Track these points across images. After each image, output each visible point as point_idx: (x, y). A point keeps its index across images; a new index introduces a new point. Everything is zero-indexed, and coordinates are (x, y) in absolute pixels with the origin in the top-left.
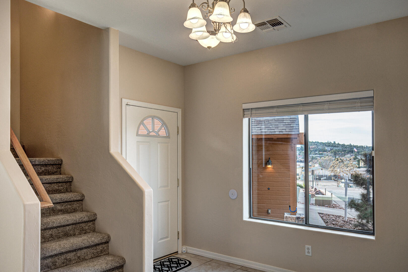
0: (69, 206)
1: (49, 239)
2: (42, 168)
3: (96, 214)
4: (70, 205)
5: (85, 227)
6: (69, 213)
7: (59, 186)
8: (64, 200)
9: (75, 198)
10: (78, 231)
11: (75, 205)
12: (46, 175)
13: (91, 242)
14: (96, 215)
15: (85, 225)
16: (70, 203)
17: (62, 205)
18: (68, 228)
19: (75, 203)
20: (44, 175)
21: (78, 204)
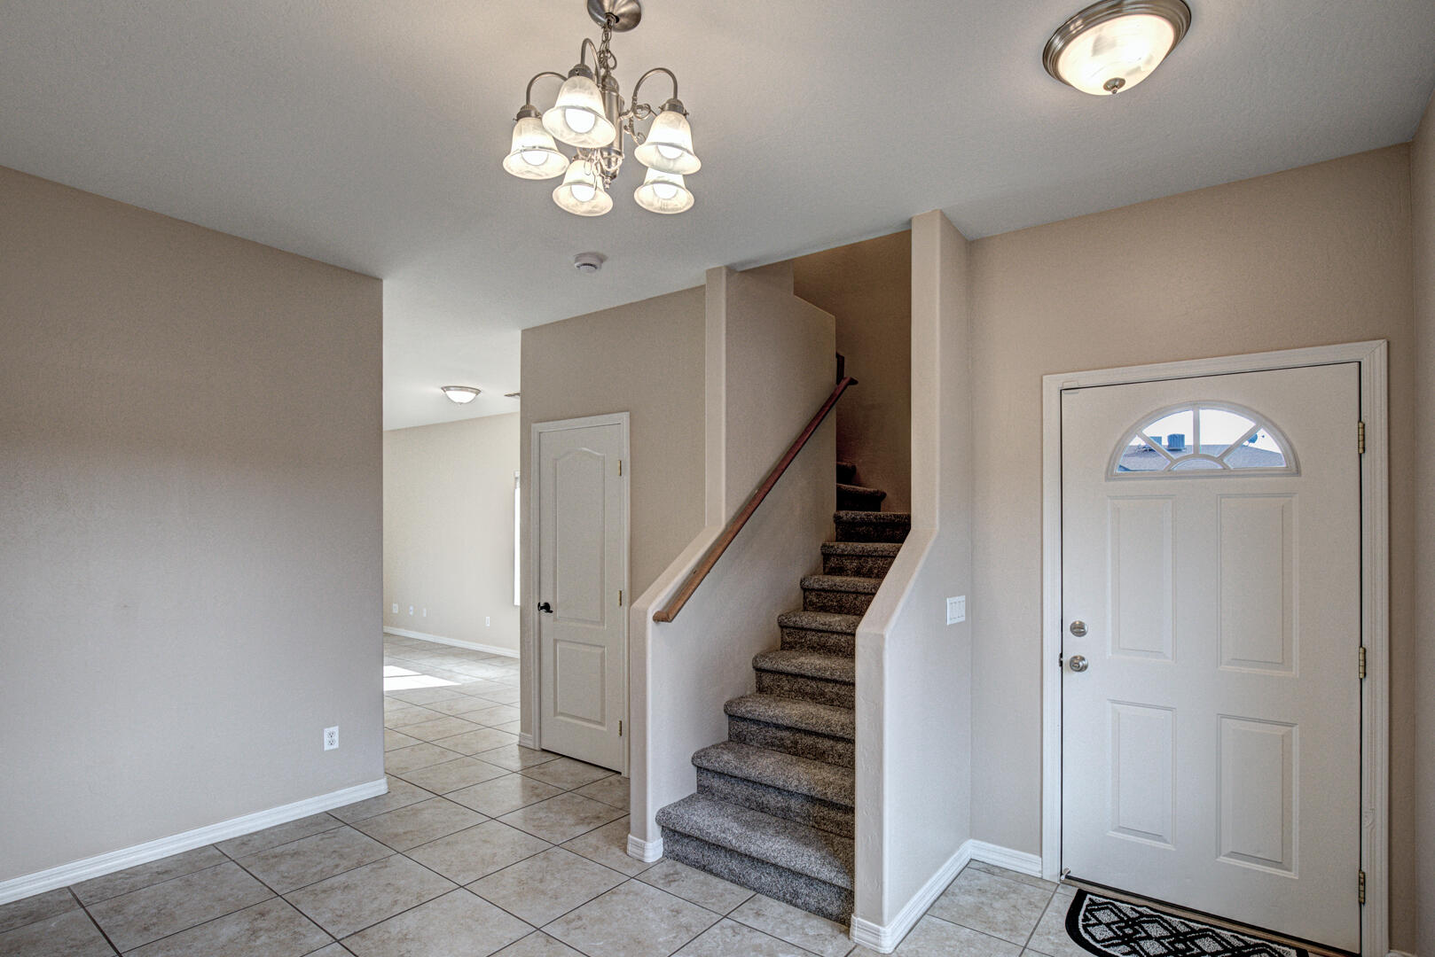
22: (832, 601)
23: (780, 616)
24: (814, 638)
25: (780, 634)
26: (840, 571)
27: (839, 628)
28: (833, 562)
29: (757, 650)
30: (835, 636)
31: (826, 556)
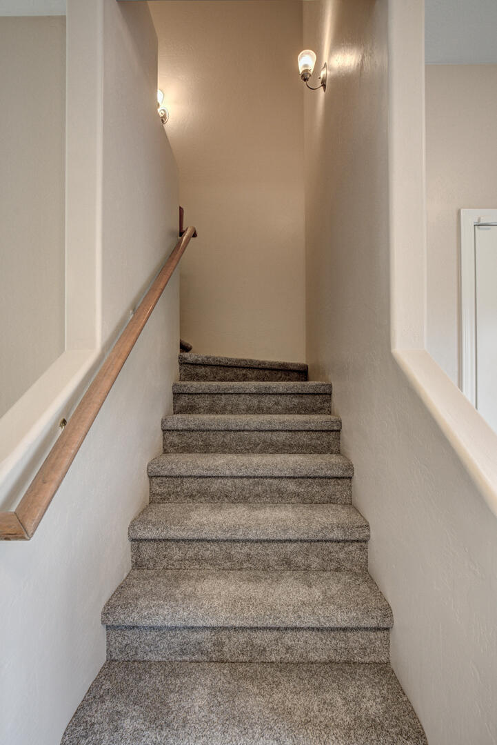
0: (317, 489)
1: (242, 564)
2: (294, 399)
3: (367, 526)
4: (321, 485)
5: (337, 552)
6: (316, 503)
7: (312, 439)
8: (300, 472)
9: (329, 472)
10: (317, 560)
11: (332, 488)
12: (301, 414)
13: (322, 619)
14: (369, 530)
15: (337, 549)
16: (320, 481)
17: (300, 483)
18: (290, 547)
19: (333, 482)
20: (298, 413)
21: (339, 485)
22: (196, 440)
23: (149, 465)
24: (195, 485)
25: (148, 484)
26: (191, 409)
27: (227, 472)
28: (184, 401)
29: (131, 513)
30: (219, 480)
31: (177, 395)
